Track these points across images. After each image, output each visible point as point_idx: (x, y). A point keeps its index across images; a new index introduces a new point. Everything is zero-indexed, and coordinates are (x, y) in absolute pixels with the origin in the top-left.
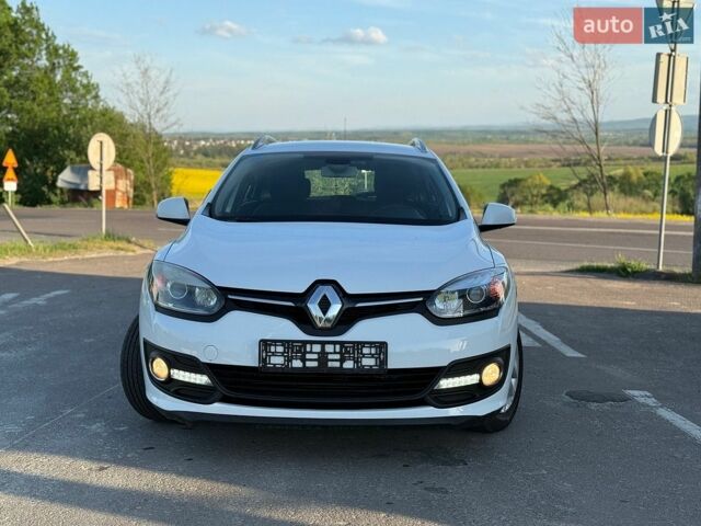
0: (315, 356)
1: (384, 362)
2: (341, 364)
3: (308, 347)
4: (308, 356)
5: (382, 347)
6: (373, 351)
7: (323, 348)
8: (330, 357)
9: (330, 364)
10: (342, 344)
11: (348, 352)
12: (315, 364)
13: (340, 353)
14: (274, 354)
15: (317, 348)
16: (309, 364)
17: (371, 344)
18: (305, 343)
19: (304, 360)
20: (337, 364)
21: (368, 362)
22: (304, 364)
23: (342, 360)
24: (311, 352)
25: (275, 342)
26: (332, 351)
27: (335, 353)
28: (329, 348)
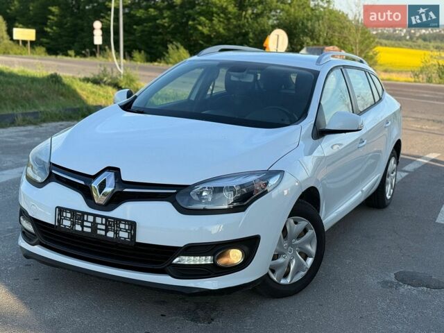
0: (89, 225)
1: (133, 237)
2: (106, 234)
3: (86, 216)
4: (85, 224)
5: (132, 225)
6: (127, 227)
7: (94, 219)
8: (99, 226)
9: (99, 232)
10: (107, 218)
11: (110, 225)
12: (89, 230)
13: (105, 225)
14: (66, 218)
15: (91, 218)
16: (85, 229)
17: (126, 222)
18: (84, 213)
19: (83, 226)
20: (103, 233)
21: (123, 235)
22: (83, 229)
23: (107, 230)
24: (87, 221)
25: (65, 210)
26: (100, 222)
27: (102, 224)
28: (98, 220)
